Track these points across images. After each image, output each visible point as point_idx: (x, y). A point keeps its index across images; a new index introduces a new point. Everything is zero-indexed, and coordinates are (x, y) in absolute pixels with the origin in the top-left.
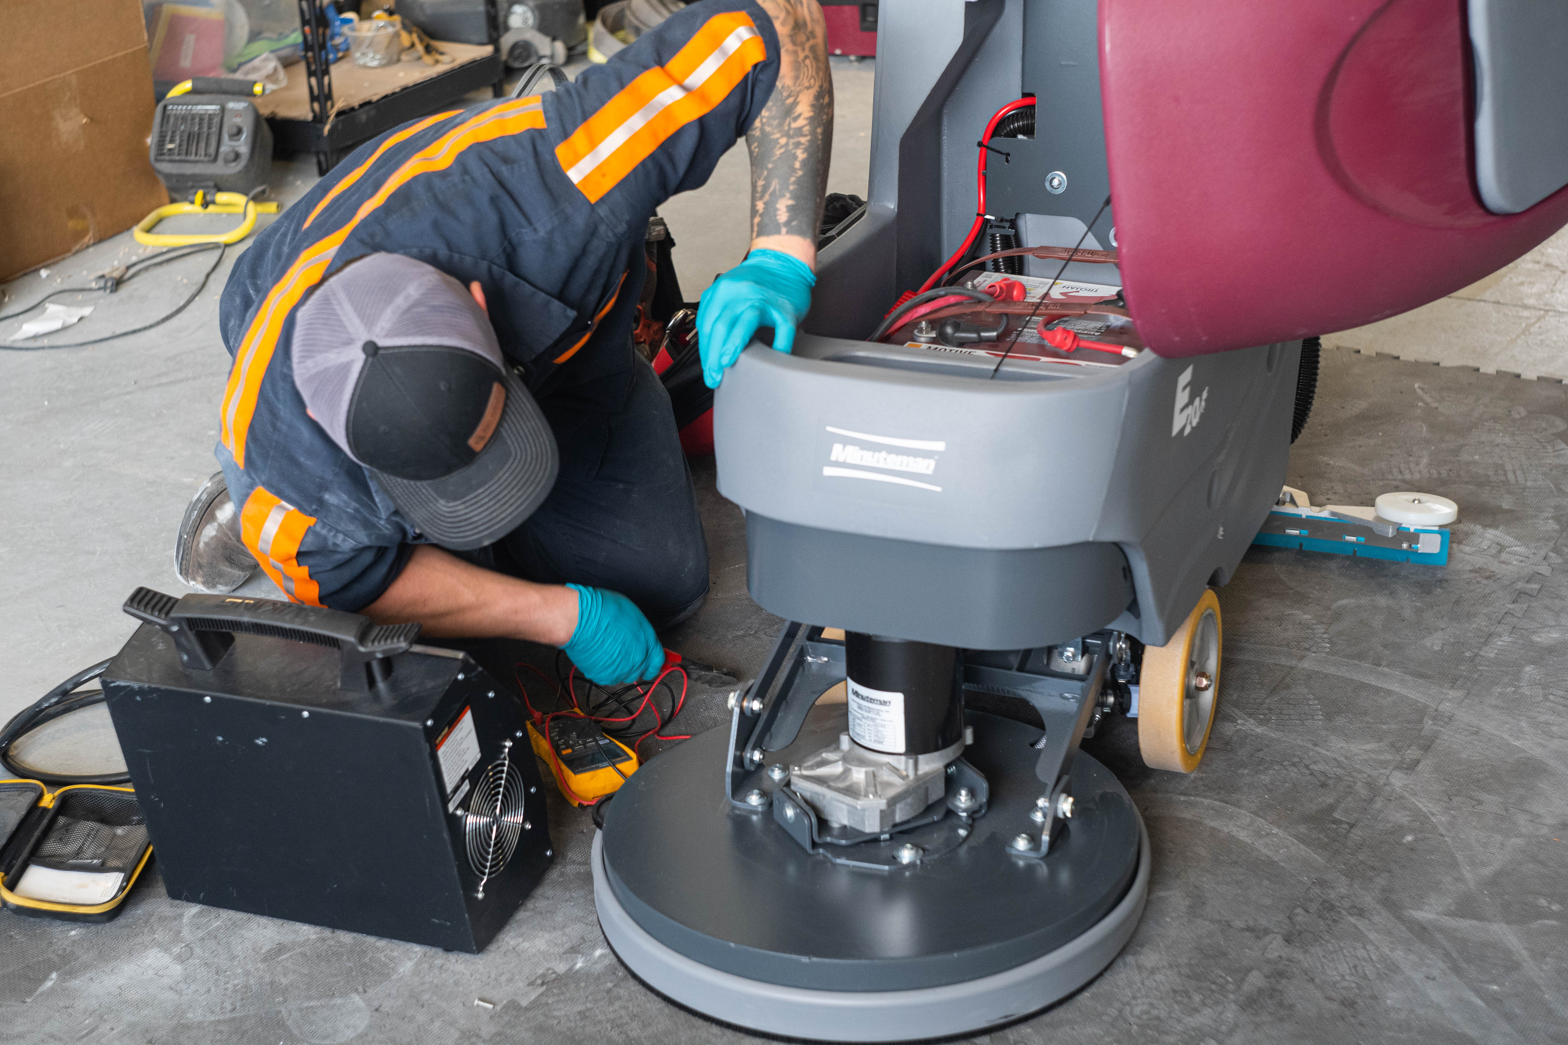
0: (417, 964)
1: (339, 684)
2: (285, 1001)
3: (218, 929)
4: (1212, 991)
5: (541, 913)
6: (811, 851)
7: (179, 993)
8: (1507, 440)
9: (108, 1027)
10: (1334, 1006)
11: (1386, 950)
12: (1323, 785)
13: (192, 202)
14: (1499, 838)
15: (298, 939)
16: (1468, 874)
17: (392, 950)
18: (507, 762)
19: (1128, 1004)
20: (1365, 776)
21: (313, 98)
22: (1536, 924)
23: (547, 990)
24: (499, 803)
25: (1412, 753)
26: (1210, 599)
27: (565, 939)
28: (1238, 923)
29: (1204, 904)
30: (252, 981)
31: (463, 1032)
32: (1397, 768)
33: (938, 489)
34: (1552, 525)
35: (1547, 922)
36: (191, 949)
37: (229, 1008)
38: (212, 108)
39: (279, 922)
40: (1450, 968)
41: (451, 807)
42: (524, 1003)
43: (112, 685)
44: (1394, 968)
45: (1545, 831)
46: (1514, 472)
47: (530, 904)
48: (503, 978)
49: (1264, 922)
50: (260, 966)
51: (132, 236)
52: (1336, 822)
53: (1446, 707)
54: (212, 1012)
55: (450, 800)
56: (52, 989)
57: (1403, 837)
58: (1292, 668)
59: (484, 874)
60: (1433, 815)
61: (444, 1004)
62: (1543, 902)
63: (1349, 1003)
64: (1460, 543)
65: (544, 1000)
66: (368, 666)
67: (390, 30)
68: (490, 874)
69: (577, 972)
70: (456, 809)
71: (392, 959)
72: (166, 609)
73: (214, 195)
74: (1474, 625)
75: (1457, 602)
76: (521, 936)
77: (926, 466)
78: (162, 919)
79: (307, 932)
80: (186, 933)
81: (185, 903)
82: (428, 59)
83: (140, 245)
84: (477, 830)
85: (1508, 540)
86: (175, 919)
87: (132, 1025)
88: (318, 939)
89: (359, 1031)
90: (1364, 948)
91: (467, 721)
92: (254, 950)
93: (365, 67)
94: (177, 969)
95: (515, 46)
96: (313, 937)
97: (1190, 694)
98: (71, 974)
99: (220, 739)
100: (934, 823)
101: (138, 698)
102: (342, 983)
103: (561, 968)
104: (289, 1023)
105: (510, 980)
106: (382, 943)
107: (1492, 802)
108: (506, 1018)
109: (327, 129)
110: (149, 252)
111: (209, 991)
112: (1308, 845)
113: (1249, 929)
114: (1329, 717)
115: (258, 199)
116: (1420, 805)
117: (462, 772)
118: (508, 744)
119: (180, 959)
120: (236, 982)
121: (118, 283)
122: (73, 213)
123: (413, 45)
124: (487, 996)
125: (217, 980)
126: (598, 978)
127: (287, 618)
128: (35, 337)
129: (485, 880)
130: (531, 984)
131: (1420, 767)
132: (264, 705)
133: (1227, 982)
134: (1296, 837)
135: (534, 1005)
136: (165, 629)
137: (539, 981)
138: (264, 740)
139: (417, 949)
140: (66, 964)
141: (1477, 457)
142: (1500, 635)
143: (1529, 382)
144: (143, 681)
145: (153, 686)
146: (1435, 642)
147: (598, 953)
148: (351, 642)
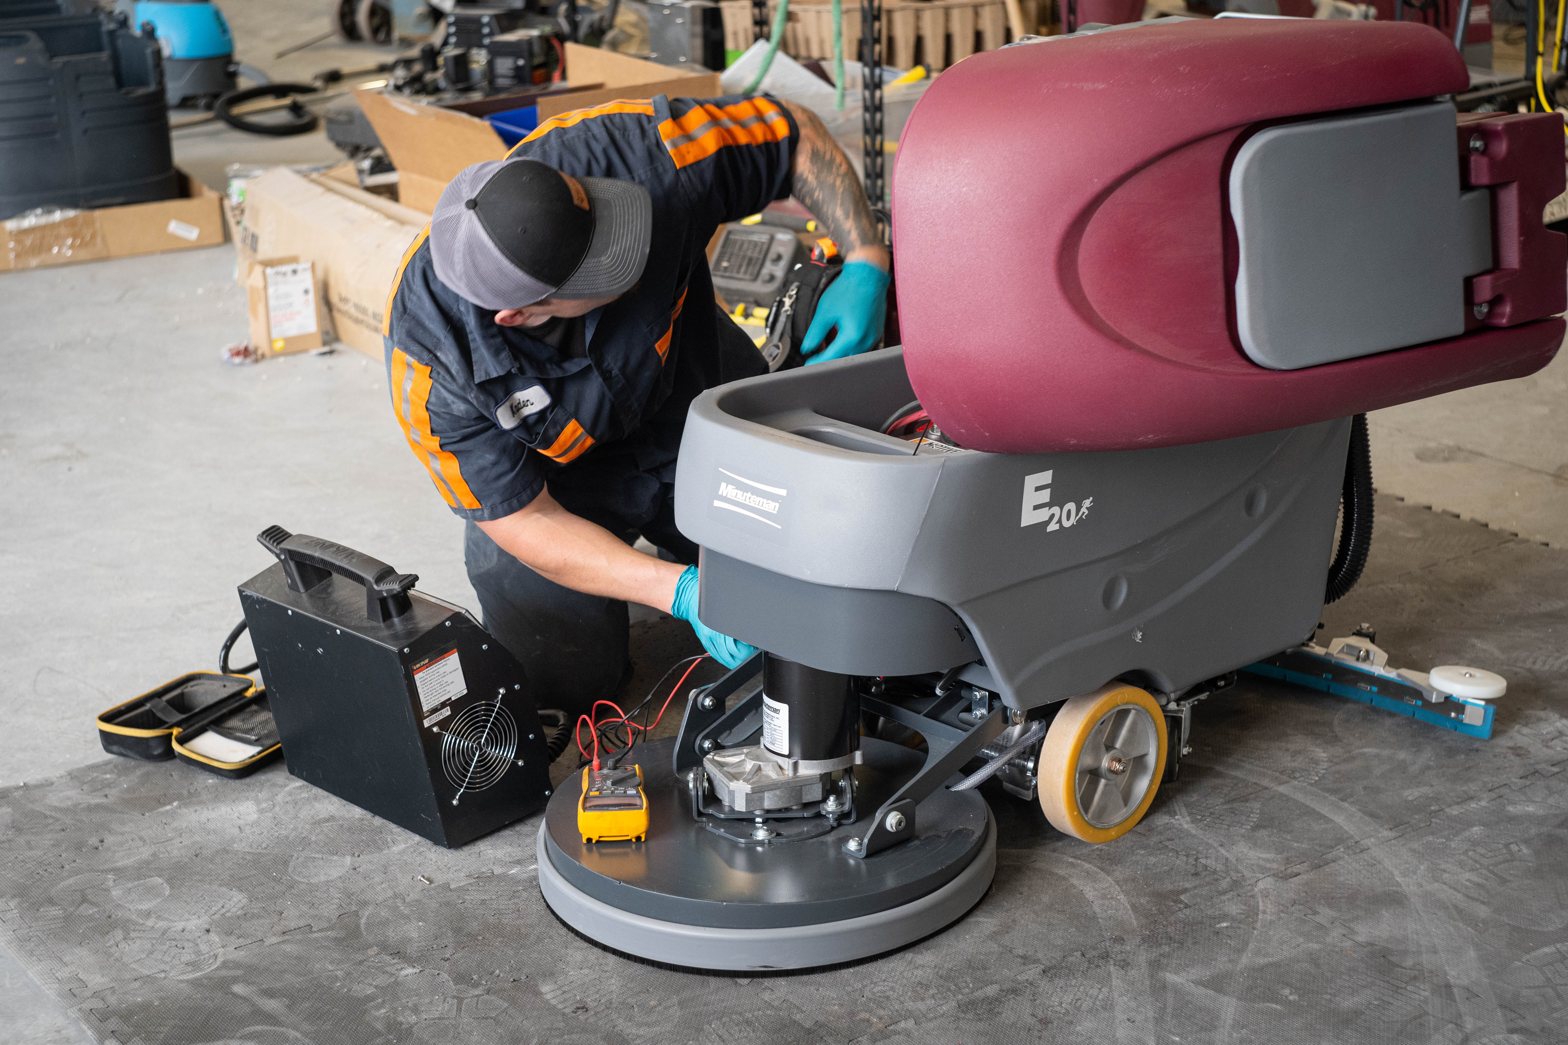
0: (407, 848)
1: (367, 615)
2: (302, 850)
3: (303, 798)
4: (949, 990)
6: (696, 818)
7: (242, 831)
9: (179, 841)
10: (1032, 1021)
11: (1117, 994)
12: (1196, 874)
14: (1301, 940)
15: (347, 816)
16: (1245, 960)
17: (400, 836)
18: (500, 705)
19: (876, 983)
20: (1240, 875)
22: (1263, 1005)
23: (476, 882)
24: (486, 735)
25: (1299, 868)
26: (1134, 696)
27: (519, 854)
28: (1020, 952)
29: (1007, 932)
30: (293, 834)
31: (395, 894)
33: (780, 527)
35: (1274, 1006)
36: (274, 807)
37: (264, 846)
38: (765, 237)
39: (344, 802)
40: (1155, 1018)
41: (426, 723)
42: (452, 886)
43: (244, 593)
44: (1109, 1008)
45: (1348, 944)
48: (455, 869)
49: (1041, 955)
50: (308, 826)
52: (1177, 901)
53: (1369, 841)
54: (251, 847)
55: (426, 717)
56: (167, 811)
58: (1267, 789)
59: (462, 786)
61: (400, 875)
63: (1045, 1022)
65: (468, 887)
66: (384, 602)
68: (466, 788)
69: (508, 875)
70: (433, 726)
71: (394, 841)
72: (280, 541)
73: (752, 310)
74: (1465, 788)
75: (1469, 768)
76: (493, 845)
77: (772, 507)
79: (357, 813)
80: (280, 797)
81: (296, 779)
84: (456, 748)
86: (282, 786)
87: (196, 843)
88: (359, 819)
89: (330, 879)
90: (1100, 989)
91: (453, 661)
92: (313, 816)
94: (254, 817)
96: (358, 816)
98: (186, 805)
99: (300, 645)
100: (804, 818)
101: (257, 606)
102: (349, 848)
103: (498, 870)
104: (292, 864)
105: (458, 871)
106: (398, 830)
107: (1326, 915)
108: (432, 893)
111: (261, 834)
112: (1136, 912)
113: (1024, 957)
114: (1257, 828)
116: (1261, 903)
117: (443, 699)
118: (503, 691)
119: (261, 811)
120: (283, 833)
125: (272, 829)
126: (518, 882)
127: (340, 558)
129: (462, 791)
130: (470, 876)
131: (1295, 879)
132: (320, 622)
133: (968, 987)
134: (1133, 905)
135: (458, 889)
136: (278, 556)
137: (476, 876)
138: (321, 650)
139: (417, 838)
140: (190, 799)
142: (1480, 800)
144: (260, 593)
145: (264, 597)
146: (1415, 793)
147: (533, 867)
148: (370, 581)
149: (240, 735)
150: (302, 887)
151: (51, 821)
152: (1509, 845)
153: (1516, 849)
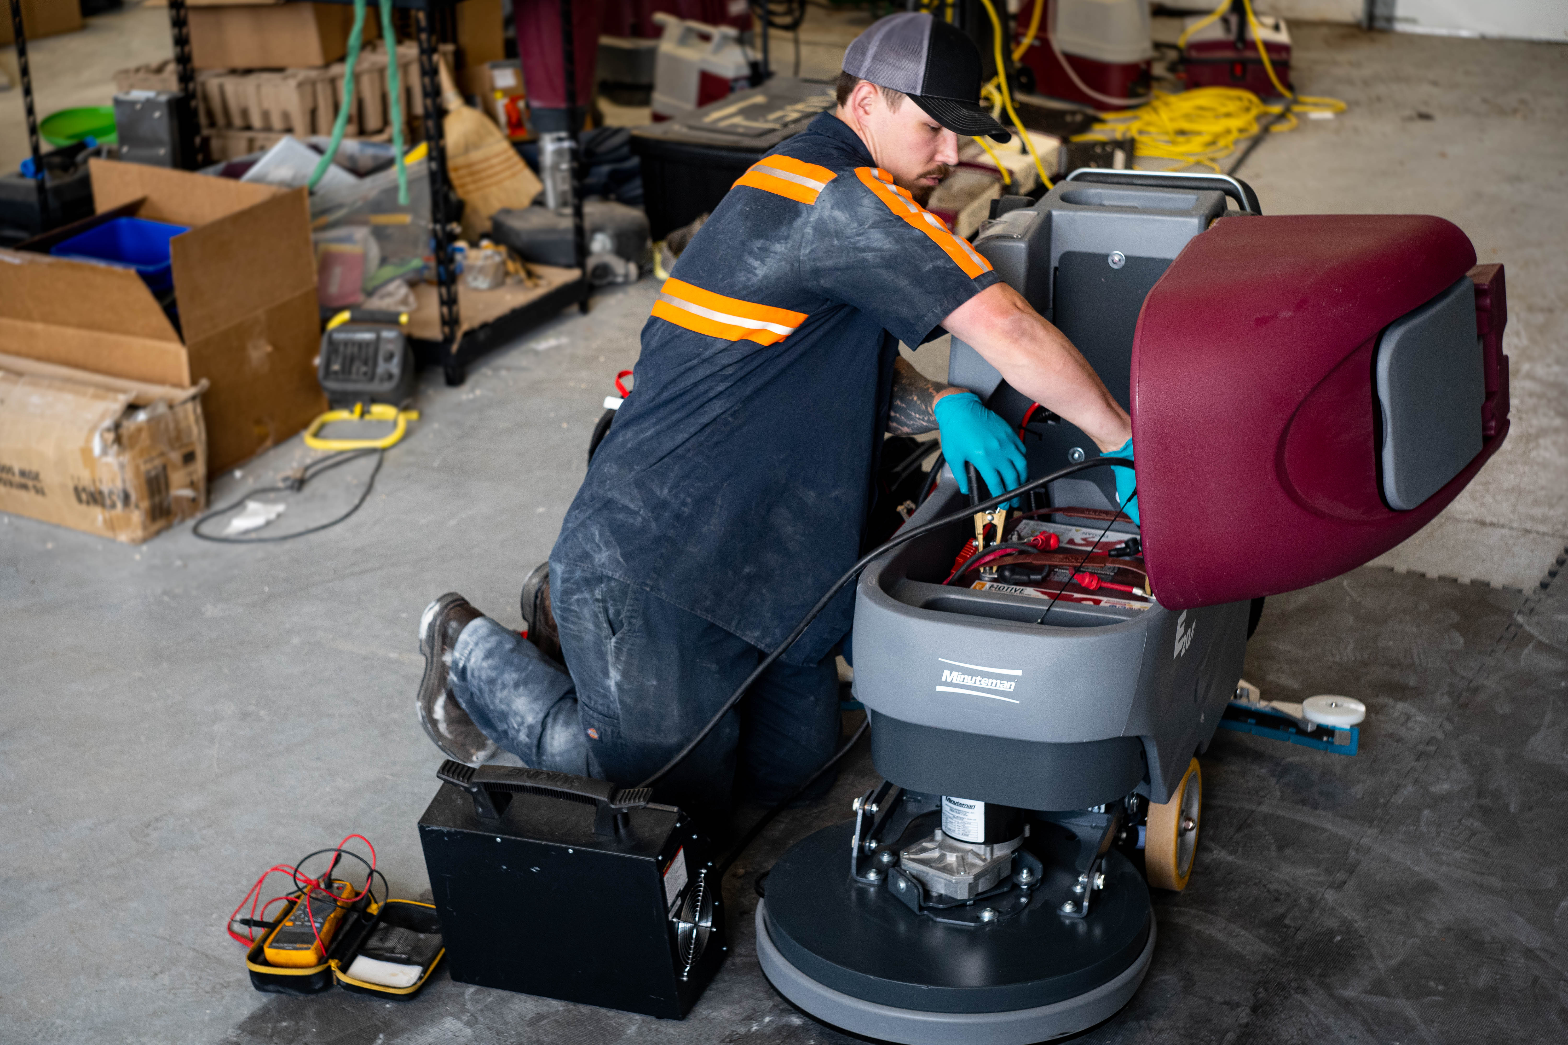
0: (639, 1028)
1: (593, 831)
3: (492, 1002)
5: (722, 992)
8: (1414, 629)
11: (1322, 1018)
12: (1277, 899)
13: (352, 412)
14: (1402, 938)
15: (551, 1010)
16: (1380, 964)
17: (620, 1018)
18: (703, 884)
20: (1307, 893)
21: (444, 323)
22: (1426, 1000)
24: (698, 913)
25: (1340, 876)
26: (1195, 765)
27: (742, 1010)
28: (1219, 999)
29: (1193, 985)
30: (524, 1040)
32: (1330, 886)
33: (1017, 702)
34: (1446, 700)
35: (1435, 998)
36: (475, 1017)
38: (368, 336)
39: (535, 997)
40: (1366, 1030)
41: (670, 917)
43: (427, 829)
44: (1327, 1030)
45: (1435, 933)
46: (1419, 656)
47: (713, 986)
48: (702, 1038)
49: (1236, 998)
50: (527, 1029)
51: (302, 442)
52: (1285, 926)
53: (1365, 841)
55: (669, 912)
57: (1334, 937)
58: (1253, 812)
59: (688, 963)
60: (1356, 922)
62: (1432, 984)
64: (1377, 713)
66: (615, 818)
67: (497, 259)
68: (692, 963)
69: (754, 1032)
70: (673, 918)
71: (621, 1024)
72: (467, 776)
73: (369, 407)
74: (1387, 779)
75: (1375, 761)
76: (710, 1008)
78: (450, 996)
79: (556, 1005)
80: (469, 1006)
81: (463, 984)
82: (529, 283)
83: (310, 449)
84: (684, 932)
85: (1413, 711)
86: (459, 996)
88: (565, 1010)
90: (1307, 1016)
91: (681, 856)
92: (520, 1018)
93: (476, 290)
94: (468, 1032)
95: (596, 268)
96: (561, 1009)
97: (1182, 833)
98: (394, 1035)
99: (505, 867)
101: (446, 839)
102: (588, 1041)
103: (742, 1030)
105: (707, 1039)
106: (611, 1013)
107: (1397, 912)
109: (455, 348)
110: (319, 455)
112: (1267, 943)
113: (1225, 1003)
114: (1280, 848)
115: (405, 409)
116: (1346, 914)
117: (677, 892)
119: (468, 1024)
120: (512, 1040)
121: (300, 484)
122: (258, 422)
123: (517, 272)
125: (499, 1039)
126: (769, 1037)
127: (558, 783)
128: (247, 532)
129: (688, 968)
130: (722, 1041)
131: (1346, 886)
132: (541, 844)
134: (1258, 937)
136: (468, 790)
137: (728, 1040)
138: (538, 868)
139: (637, 1017)
140: (388, 1028)
141: (1391, 644)
142: (1406, 786)
143: (1432, 581)
144: (450, 827)
145: (458, 830)
146: (1358, 791)
147: (767, 1019)
148: (605, 801)
149: (389, 955)
152: (1460, 821)
153: (1468, 823)
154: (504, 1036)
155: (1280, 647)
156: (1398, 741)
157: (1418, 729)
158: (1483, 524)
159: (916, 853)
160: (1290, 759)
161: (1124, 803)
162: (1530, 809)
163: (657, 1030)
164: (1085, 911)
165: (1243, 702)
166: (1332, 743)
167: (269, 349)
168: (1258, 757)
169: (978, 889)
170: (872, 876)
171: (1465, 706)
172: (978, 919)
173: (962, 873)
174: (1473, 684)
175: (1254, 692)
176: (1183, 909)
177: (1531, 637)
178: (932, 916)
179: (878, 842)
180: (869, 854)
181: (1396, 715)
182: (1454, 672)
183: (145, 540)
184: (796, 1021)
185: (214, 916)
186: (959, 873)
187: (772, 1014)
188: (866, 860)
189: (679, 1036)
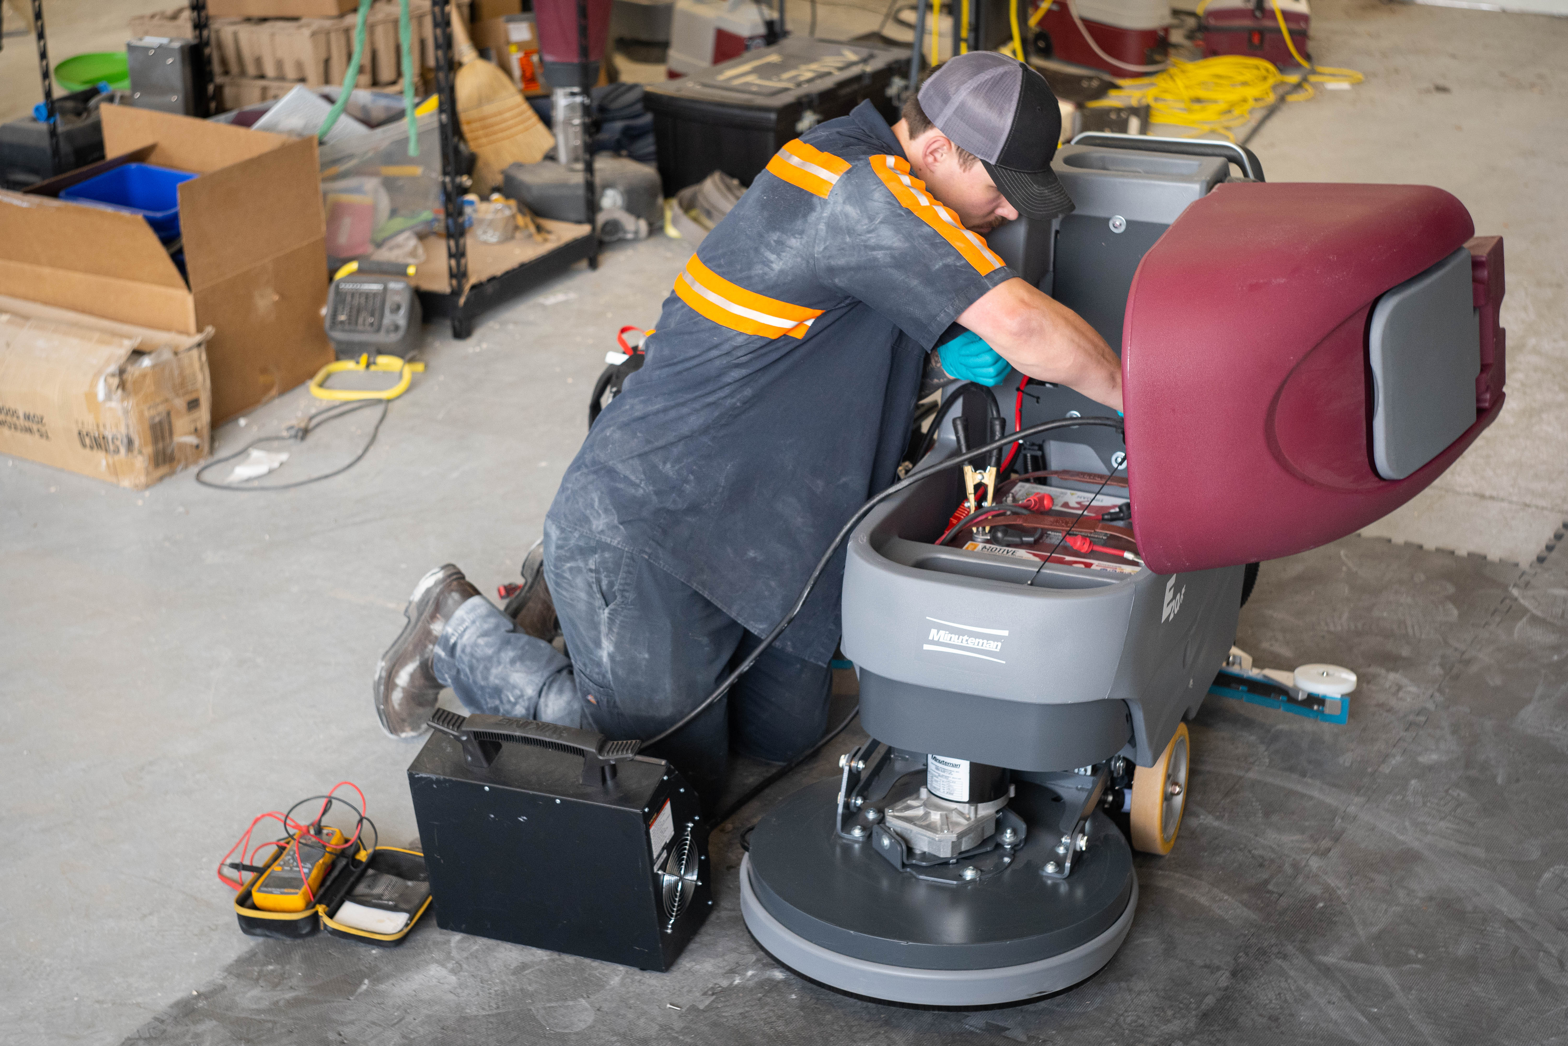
0: (623, 979)
1: (581, 782)
2: (533, 1002)
3: (477, 951)
4: (1180, 1008)
5: (706, 945)
7: (457, 995)
8: (1409, 600)
9: (412, 1018)
10: (1265, 1020)
11: (1301, 983)
12: (1261, 865)
13: (357, 362)
14: (1384, 906)
15: (535, 960)
16: (1361, 931)
17: (604, 969)
18: (689, 838)
19: (1122, 1015)
20: (1291, 859)
21: (452, 275)
22: (1406, 968)
23: (716, 998)
24: (683, 867)
25: (1325, 843)
26: (1182, 729)
27: (725, 963)
28: (1199, 962)
29: (1175, 948)
30: (507, 989)
31: (661, 1026)
32: (1315, 853)
34: (1438, 670)
35: (1414, 966)
36: (460, 965)
37: (495, 1006)
38: (375, 287)
39: (520, 947)
40: (1345, 996)
41: (655, 869)
42: (701, 1007)
43: (417, 776)
44: (1307, 996)
45: (1417, 902)
46: (1413, 627)
47: (697, 939)
48: (685, 990)
49: (1216, 962)
50: (512, 978)
51: (308, 391)
52: (1269, 892)
53: (1352, 809)
54: (483, 1009)
55: (655, 864)
56: (367, 990)
57: (1317, 904)
58: (1241, 778)
59: (672, 916)
60: (1339, 889)
61: (645, 1007)
62: (1412, 952)
64: (1369, 682)
65: (715, 1005)
66: (603, 769)
67: (508, 213)
68: (676, 916)
69: (736, 986)
70: (658, 870)
71: (604, 975)
72: (457, 724)
73: (375, 358)
74: (1376, 748)
75: (1364, 730)
76: (694, 960)
77: (993, 646)
78: (436, 943)
79: (540, 955)
80: (454, 953)
81: (450, 932)
82: (539, 238)
83: (315, 399)
84: (669, 885)
85: (1404, 681)
86: (445, 943)
87: (429, 1017)
88: (550, 960)
89: (588, 1024)
91: (667, 809)
92: (505, 966)
93: (485, 243)
94: (453, 979)
95: (606, 224)
96: (546, 958)
97: (1168, 798)
98: (379, 980)
99: (492, 816)
101: (434, 786)
102: (571, 991)
103: (725, 983)
104: (539, 1017)
105: (689, 991)
106: (596, 964)
107: (1381, 880)
108: (690, 1017)
109: (462, 301)
110: (324, 405)
111: (478, 994)
112: (1249, 908)
113: (1206, 966)
114: (1267, 814)
115: (411, 360)
116: (1329, 881)
117: (663, 844)
118: (691, 825)
119: (453, 971)
120: (496, 989)
121: (304, 433)
122: (264, 371)
123: (526, 226)
124: (675, 1002)
125: (483, 987)
126: (751, 990)
128: (249, 480)
129: (673, 921)
130: (705, 994)
131: (1331, 854)
132: (528, 795)
133: (1191, 1002)
134: (1241, 902)
135: (709, 1008)
136: (458, 738)
137: (710, 993)
138: (525, 818)
139: (621, 968)
140: (373, 974)
141: (1385, 614)
142: (1394, 756)
143: (1429, 552)
144: (439, 774)
145: (447, 778)
146: (1346, 760)
147: (750, 973)
148: (592, 753)
149: (376, 901)
150: (573, 1037)
151: (270, 1025)
152: (1447, 791)
153: (1455, 794)
154: (488, 984)
155: (1275, 615)
156: (1389, 711)
157: (1409, 700)
158: (1483, 497)
159: (901, 810)
160: (1280, 727)
161: (1110, 765)
162: (1518, 780)
163: (639, 981)
164: (1067, 871)
165: (1235, 670)
166: (1323, 712)
167: (276, 298)
168: (1248, 723)
169: (961, 847)
170: (857, 833)
171: (1457, 677)
172: (960, 877)
173: (946, 832)
174: (1466, 656)
175: (1246, 659)
176: (1167, 873)
177: (1525, 611)
178: (914, 873)
179: (864, 799)
180: (855, 810)
181: (1387, 685)
182: (1446, 643)
183: (147, 486)
184: (779, 975)
185: (204, 860)
186: (942, 831)
187: (755, 968)
188: (851, 816)
189: (662, 987)
